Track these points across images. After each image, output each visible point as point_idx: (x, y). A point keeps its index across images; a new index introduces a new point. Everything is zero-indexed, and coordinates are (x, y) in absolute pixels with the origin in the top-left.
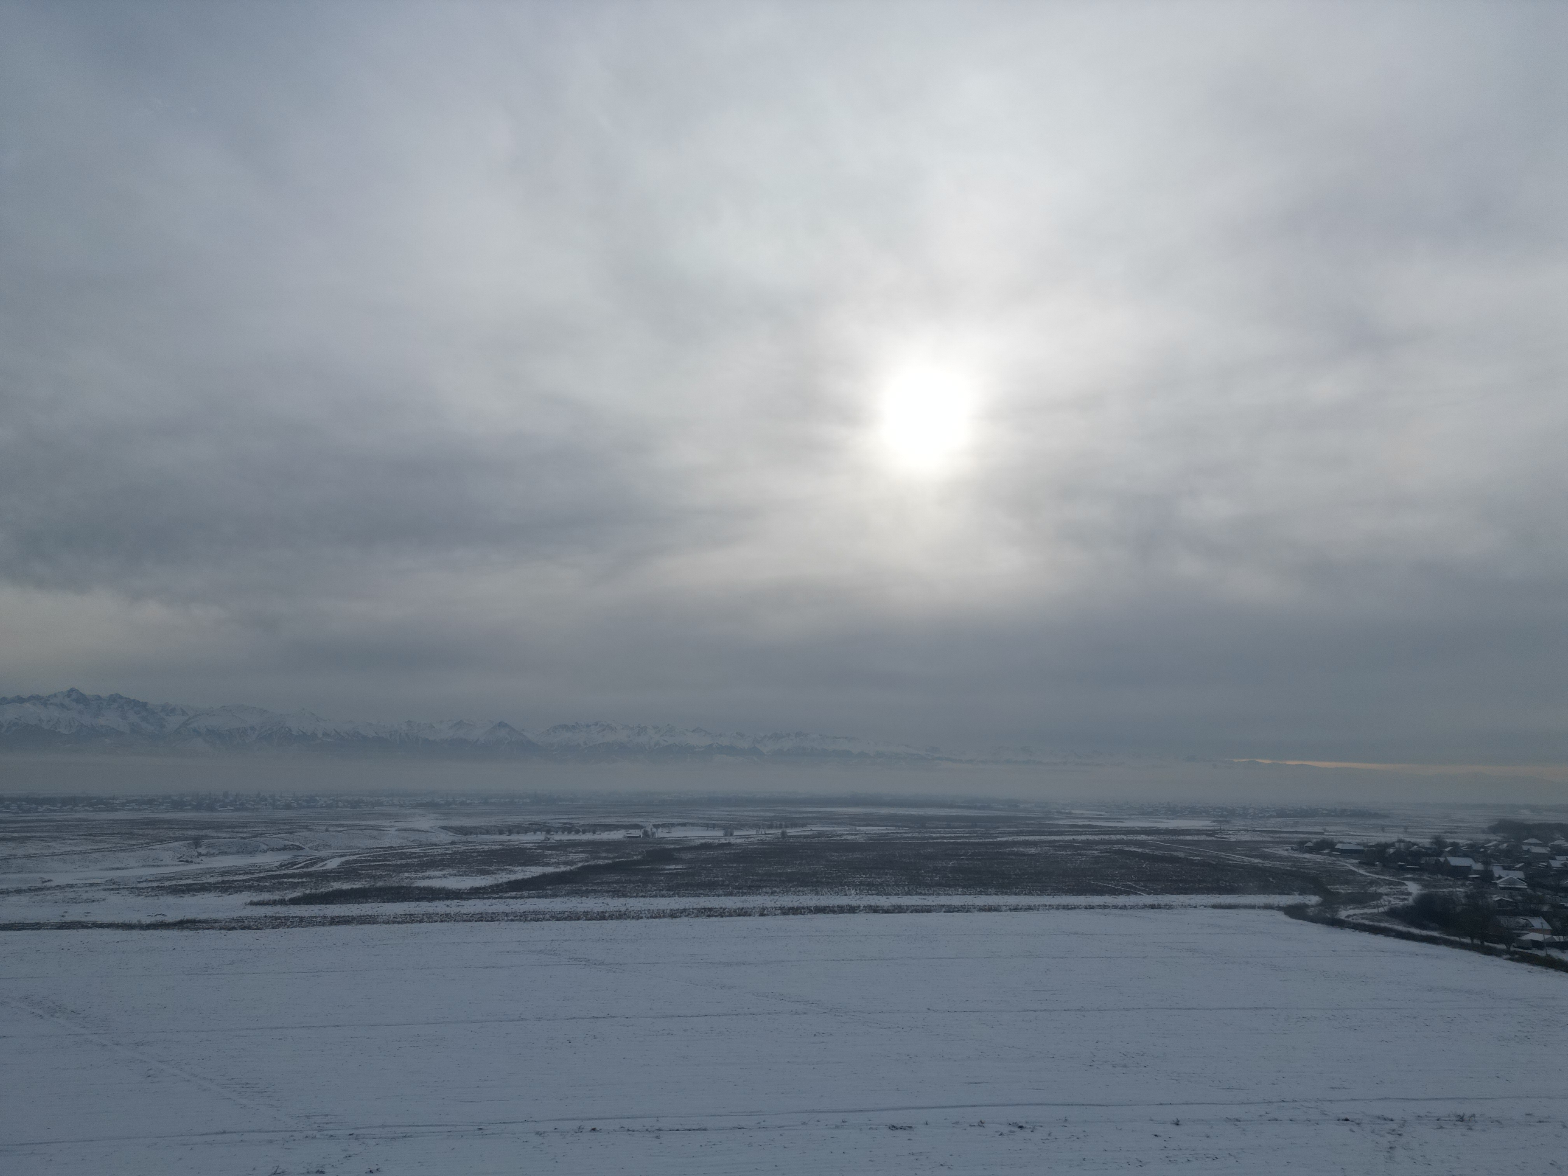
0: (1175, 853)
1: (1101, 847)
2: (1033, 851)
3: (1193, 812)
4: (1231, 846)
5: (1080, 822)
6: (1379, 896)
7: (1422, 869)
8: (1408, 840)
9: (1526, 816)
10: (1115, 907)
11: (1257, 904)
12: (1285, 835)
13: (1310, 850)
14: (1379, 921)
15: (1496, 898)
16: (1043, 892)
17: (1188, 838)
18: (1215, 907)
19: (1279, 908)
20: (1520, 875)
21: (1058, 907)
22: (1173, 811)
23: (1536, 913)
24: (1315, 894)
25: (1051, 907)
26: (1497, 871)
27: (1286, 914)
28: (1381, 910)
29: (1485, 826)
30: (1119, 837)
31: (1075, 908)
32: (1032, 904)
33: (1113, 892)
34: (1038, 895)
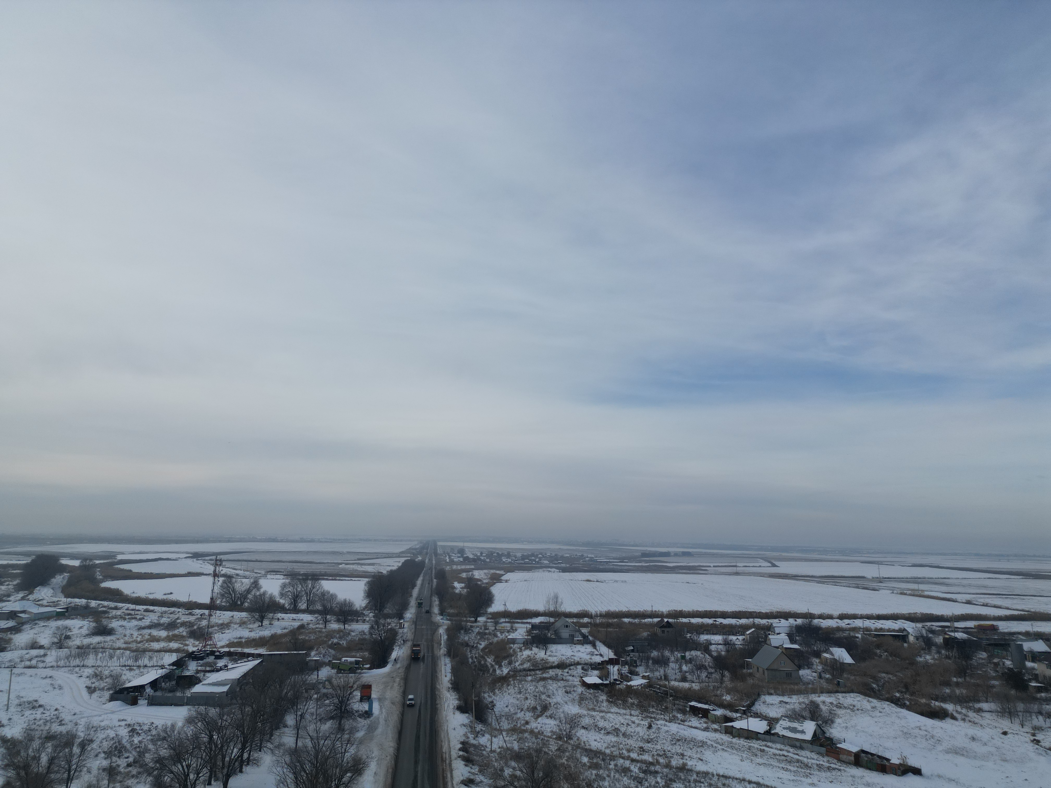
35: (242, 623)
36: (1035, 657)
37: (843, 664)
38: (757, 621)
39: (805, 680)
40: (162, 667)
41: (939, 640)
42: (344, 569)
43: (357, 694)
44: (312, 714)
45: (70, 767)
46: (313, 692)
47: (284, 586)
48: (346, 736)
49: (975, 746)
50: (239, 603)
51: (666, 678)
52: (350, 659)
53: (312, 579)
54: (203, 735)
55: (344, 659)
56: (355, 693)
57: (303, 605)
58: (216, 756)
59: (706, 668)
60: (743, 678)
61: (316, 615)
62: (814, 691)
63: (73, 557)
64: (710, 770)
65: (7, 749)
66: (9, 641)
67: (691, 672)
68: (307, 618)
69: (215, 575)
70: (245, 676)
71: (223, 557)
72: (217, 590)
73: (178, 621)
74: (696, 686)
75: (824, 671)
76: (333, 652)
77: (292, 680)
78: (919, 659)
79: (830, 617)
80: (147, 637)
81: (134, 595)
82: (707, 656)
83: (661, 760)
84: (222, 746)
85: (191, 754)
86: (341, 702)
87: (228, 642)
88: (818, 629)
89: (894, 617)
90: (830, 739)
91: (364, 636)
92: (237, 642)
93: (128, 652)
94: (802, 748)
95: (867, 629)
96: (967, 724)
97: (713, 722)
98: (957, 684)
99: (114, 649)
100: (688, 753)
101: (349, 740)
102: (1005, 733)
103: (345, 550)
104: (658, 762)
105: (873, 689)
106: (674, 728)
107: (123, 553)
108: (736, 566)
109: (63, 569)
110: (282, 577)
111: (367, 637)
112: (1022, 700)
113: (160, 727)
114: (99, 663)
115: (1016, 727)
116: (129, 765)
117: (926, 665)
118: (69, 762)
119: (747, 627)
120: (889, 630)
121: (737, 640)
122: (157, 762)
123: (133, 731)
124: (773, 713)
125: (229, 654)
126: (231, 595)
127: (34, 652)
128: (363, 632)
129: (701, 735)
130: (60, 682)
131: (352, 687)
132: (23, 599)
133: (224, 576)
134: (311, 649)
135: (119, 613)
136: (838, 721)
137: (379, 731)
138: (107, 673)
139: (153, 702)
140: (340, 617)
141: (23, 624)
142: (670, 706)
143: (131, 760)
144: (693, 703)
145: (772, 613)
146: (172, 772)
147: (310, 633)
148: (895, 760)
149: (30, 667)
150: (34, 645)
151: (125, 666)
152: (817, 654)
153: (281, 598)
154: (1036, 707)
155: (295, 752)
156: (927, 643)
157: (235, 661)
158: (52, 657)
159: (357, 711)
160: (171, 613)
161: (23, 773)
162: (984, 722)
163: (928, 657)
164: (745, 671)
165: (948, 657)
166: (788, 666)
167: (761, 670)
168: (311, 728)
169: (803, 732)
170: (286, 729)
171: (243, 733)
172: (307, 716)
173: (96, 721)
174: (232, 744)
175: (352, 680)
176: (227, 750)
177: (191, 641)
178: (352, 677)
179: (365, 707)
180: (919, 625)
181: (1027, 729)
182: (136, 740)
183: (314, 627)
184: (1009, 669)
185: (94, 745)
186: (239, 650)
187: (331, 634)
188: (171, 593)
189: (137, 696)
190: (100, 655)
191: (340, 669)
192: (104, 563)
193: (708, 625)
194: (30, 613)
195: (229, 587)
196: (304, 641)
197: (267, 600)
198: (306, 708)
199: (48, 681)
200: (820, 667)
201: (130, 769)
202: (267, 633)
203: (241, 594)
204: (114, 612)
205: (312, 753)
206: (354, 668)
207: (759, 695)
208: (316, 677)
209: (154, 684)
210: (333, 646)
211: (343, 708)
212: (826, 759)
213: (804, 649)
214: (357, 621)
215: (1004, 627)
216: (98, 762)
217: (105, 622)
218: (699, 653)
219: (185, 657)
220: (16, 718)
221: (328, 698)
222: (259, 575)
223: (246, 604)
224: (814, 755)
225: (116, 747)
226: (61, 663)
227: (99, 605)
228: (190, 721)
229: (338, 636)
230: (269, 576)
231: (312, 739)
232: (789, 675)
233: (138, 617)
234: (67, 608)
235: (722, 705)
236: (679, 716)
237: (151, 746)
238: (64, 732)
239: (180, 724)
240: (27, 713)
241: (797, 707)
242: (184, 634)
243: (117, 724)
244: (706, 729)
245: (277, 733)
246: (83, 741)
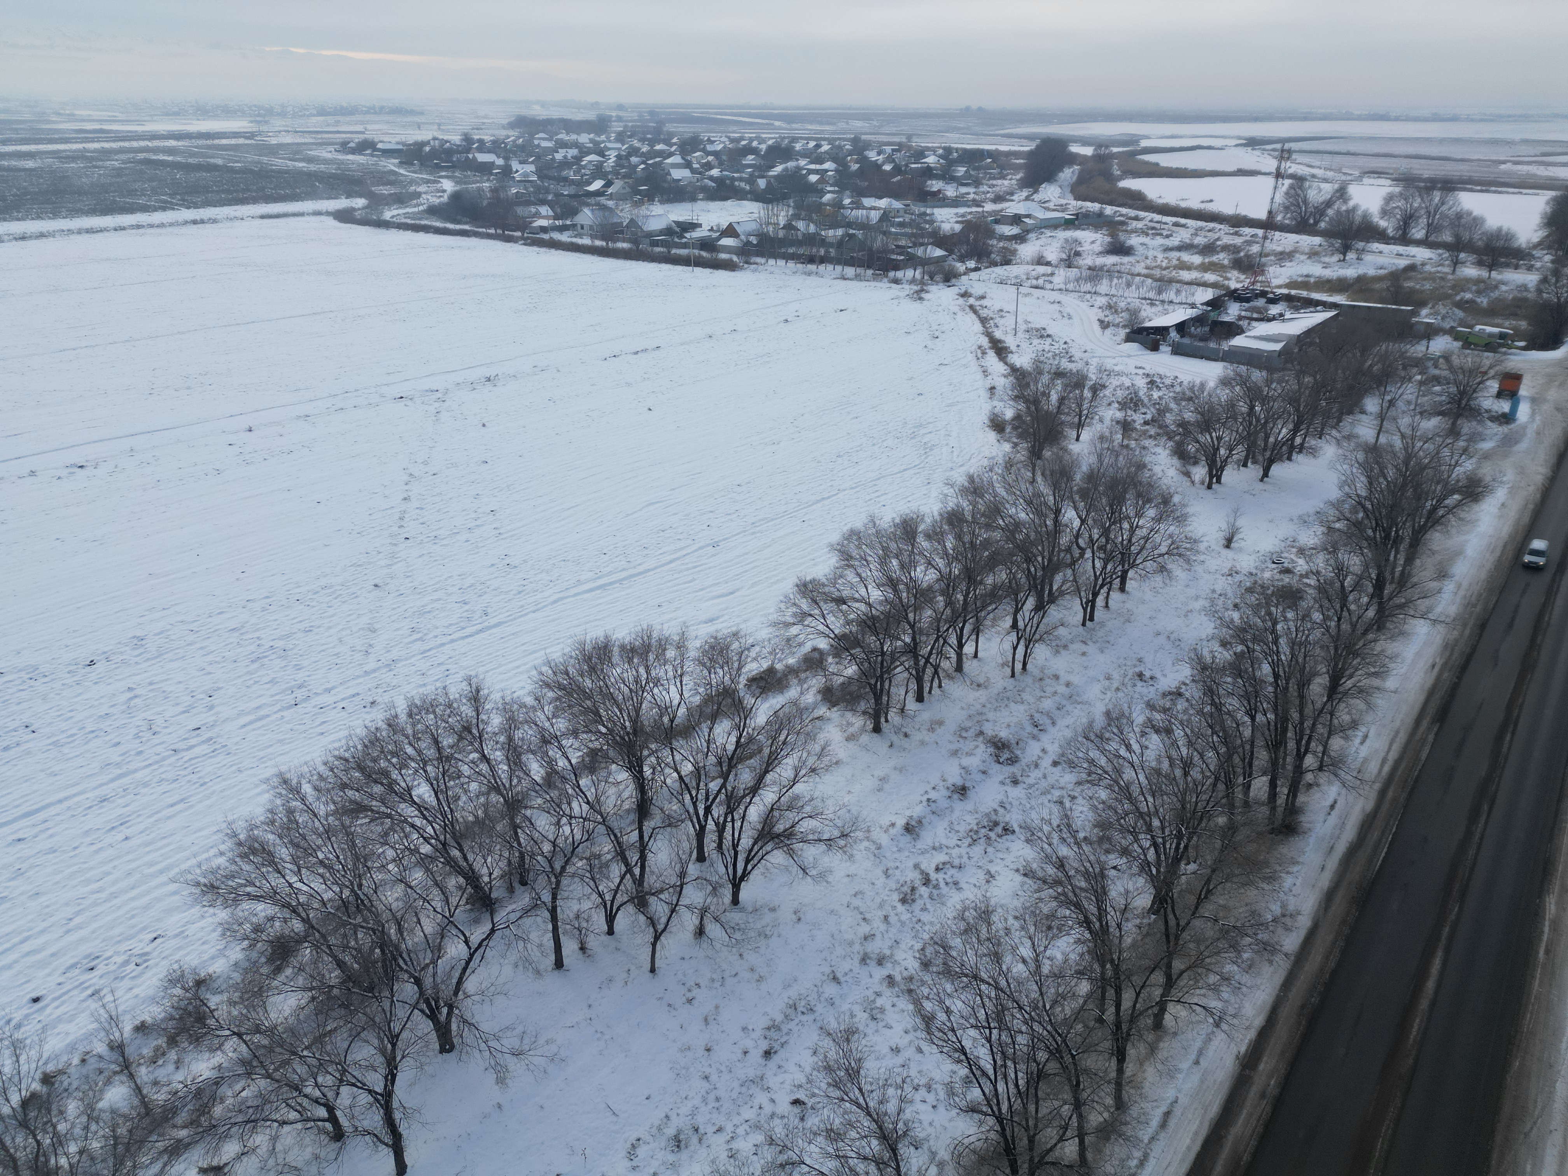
0: (212, 161)
1: (124, 157)
2: (30, 164)
3: (227, 111)
4: (273, 150)
5: (89, 126)
6: (418, 195)
7: (454, 167)
8: (441, 137)
9: (538, 112)
10: (151, 226)
11: (306, 211)
12: (326, 136)
13: (353, 151)
14: (420, 219)
15: (514, 191)
16: (55, 214)
17: (225, 142)
18: (262, 217)
19: (328, 214)
20: (532, 168)
21: (80, 232)
22: (203, 112)
23: (543, 202)
24: (361, 196)
25: (70, 232)
26: (515, 165)
27: (335, 219)
28: (421, 208)
29: (505, 122)
30: (142, 144)
31: (101, 231)
32: (44, 230)
33: (145, 209)
34: (50, 218)
35: (1313, 254)
40: (1193, 306)
42: (1508, 173)
43: (1494, 386)
44: (1409, 403)
45: (1081, 412)
46: (1415, 370)
47: (1389, 198)
48: (1462, 444)
50: (1311, 221)
52: (1489, 329)
53: (1442, 189)
54: (1241, 404)
55: (1478, 327)
56: (1488, 383)
57: (1418, 233)
58: (1256, 433)
61: (1440, 251)
63: (1085, 142)
65: (1017, 379)
66: (1014, 252)
68: (1421, 254)
69: (1279, 175)
70: (1309, 332)
71: (1294, 146)
72: (1279, 198)
73: (1219, 243)
76: (1460, 314)
77: (1384, 347)
80: (1175, 262)
81: (1161, 201)
84: (1266, 422)
85: (1224, 424)
86: (1462, 393)
87: (1288, 281)
91: (1525, 294)
92: (1302, 282)
93: (1150, 281)
99: (1132, 275)
101: (1465, 451)
103: (1518, 137)
107: (1148, 137)
109: (1073, 159)
110: (1389, 182)
111: (1531, 296)
113: (1185, 383)
114: (1113, 291)
116: (1146, 423)
118: (1080, 406)
122: (1179, 425)
123: (1152, 382)
125: (1288, 298)
126: (1300, 208)
127: (1042, 269)
128: (1524, 287)
130: (1068, 310)
131: (1485, 373)
132: (1027, 198)
133: (1292, 176)
134: (1422, 304)
135: (1140, 225)
137: (1523, 445)
138: (1122, 305)
139: (1178, 350)
140: (1485, 258)
141: (1028, 231)
143: (1149, 417)
146: (1198, 442)
147: (1425, 279)
149: (1036, 287)
150: (1040, 261)
151: (1145, 299)
153: (1382, 218)
155: (1373, 451)
157: (1297, 309)
158: (1061, 276)
159: (1487, 411)
160: (1209, 231)
161: (1033, 408)
168: (1404, 422)
170: (1363, 417)
171: (1297, 410)
172: (1400, 404)
173: (1109, 364)
174: (1280, 423)
175: (1487, 363)
176: (1272, 429)
177: (1234, 274)
178: (1487, 358)
179: (1505, 406)
182: (1156, 395)
183: (1433, 270)
185: (1107, 392)
186: (1304, 294)
187: (1462, 285)
188: (1211, 201)
189: (1159, 340)
190: (1115, 281)
191: (1467, 342)
192: (1123, 152)
194: (1035, 218)
195: (1299, 195)
196: (1412, 291)
197: (1358, 219)
198: (1400, 391)
199: (1056, 306)
201: (1147, 427)
202: (1350, 272)
203: (1316, 208)
204: (1134, 224)
205: (1401, 455)
206: (1492, 345)
208: (1424, 349)
209: (1181, 327)
210: (1461, 305)
211: (1464, 402)
214: (1517, 267)
216: (1111, 412)
217: (1122, 236)
219: (1225, 295)
220: (1024, 345)
221: (1439, 383)
222: (1349, 178)
223: (1323, 225)
225: (1132, 399)
226: (1071, 286)
227: (1115, 212)
228: (1225, 382)
229: (1474, 288)
230: (1366, 180)
231: (1403, 436)
233: (1165, 233)
234: (1077, 215)
237: (1173, 405)
238: (1075, 370)
239: (1211, 384)
240: (1036, 341)
242: (1226, 262)
243: (1134, 371)
245: (1349, 419)
246: (1094, 384)
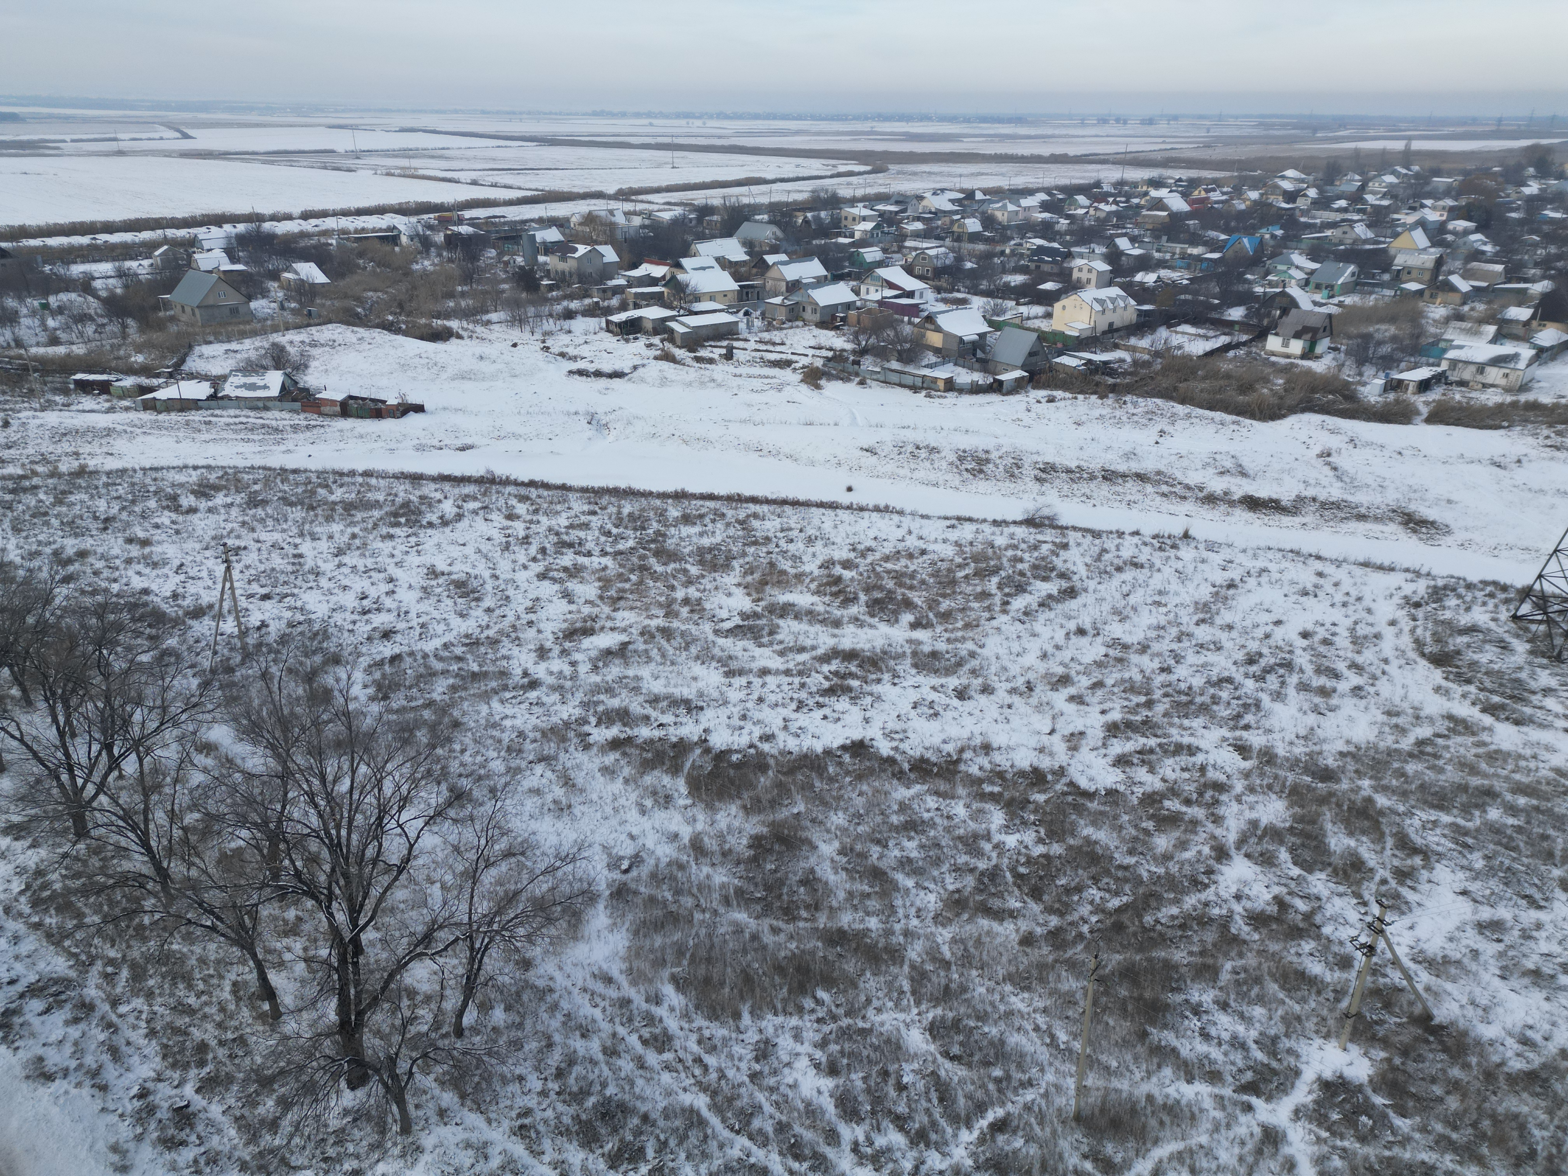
36: (549, 248)
37: (313, 285)
38: (171, 233)
39: (260, 315)
41: (439, 238)
49: (485, 367)
51: (19, 343)
59: (91, 319)
60: (161, 326)
62: (275, 329)
64: (129, 466)
67: (67, 328)
74: (79, 350)
75: (287, 299)
78: (416, 267)
79: (289, 217)
82: (90, 299)
83: (40, 469)
88: (271, 237)
89: (380, 210)
90: (306, 390)
94: (266, 409)
95: (344, 232)
96: (475, 342)
97: (121, 398)
98: (463, 294)
100: (85, 449)
102: (515, 345)
104: (35, 473)
105: (357, 315)
106: (52, 418)
108: (115, 139)
112: (533, 303)
115: (527, 335)
117: (425, 274)
119: (155, 245)
120: (374, 230)
121: (141, 267)
124: (216, 369)
129: (103, 421)
136: (313, 364)
142: (37, 386)
144: (79, 376)
145: (193, 218)
148: (392, 401)
152: (275, 276)
154: (546, 309)
156: (425, 244)
162: (493, 336)
163: (426, 263)
164: (161, 314)
165: (450, 260)
166: (231, 298)
167: (188, 310)
169: (265, 387)
180: (414, 219)
181: (538, 336)
184: (521, 268)
193: (81, 248)
200: (280, 294)
207: (190, 347)
212: (302, 416)
213: (253, 270)
215: (514, 214)
218: (73, 296)
224: (285, 415)
232: (234, 311)
235: (131, 371)
236: (59, 399)
241: (253, 355)
244: (111, 410)
